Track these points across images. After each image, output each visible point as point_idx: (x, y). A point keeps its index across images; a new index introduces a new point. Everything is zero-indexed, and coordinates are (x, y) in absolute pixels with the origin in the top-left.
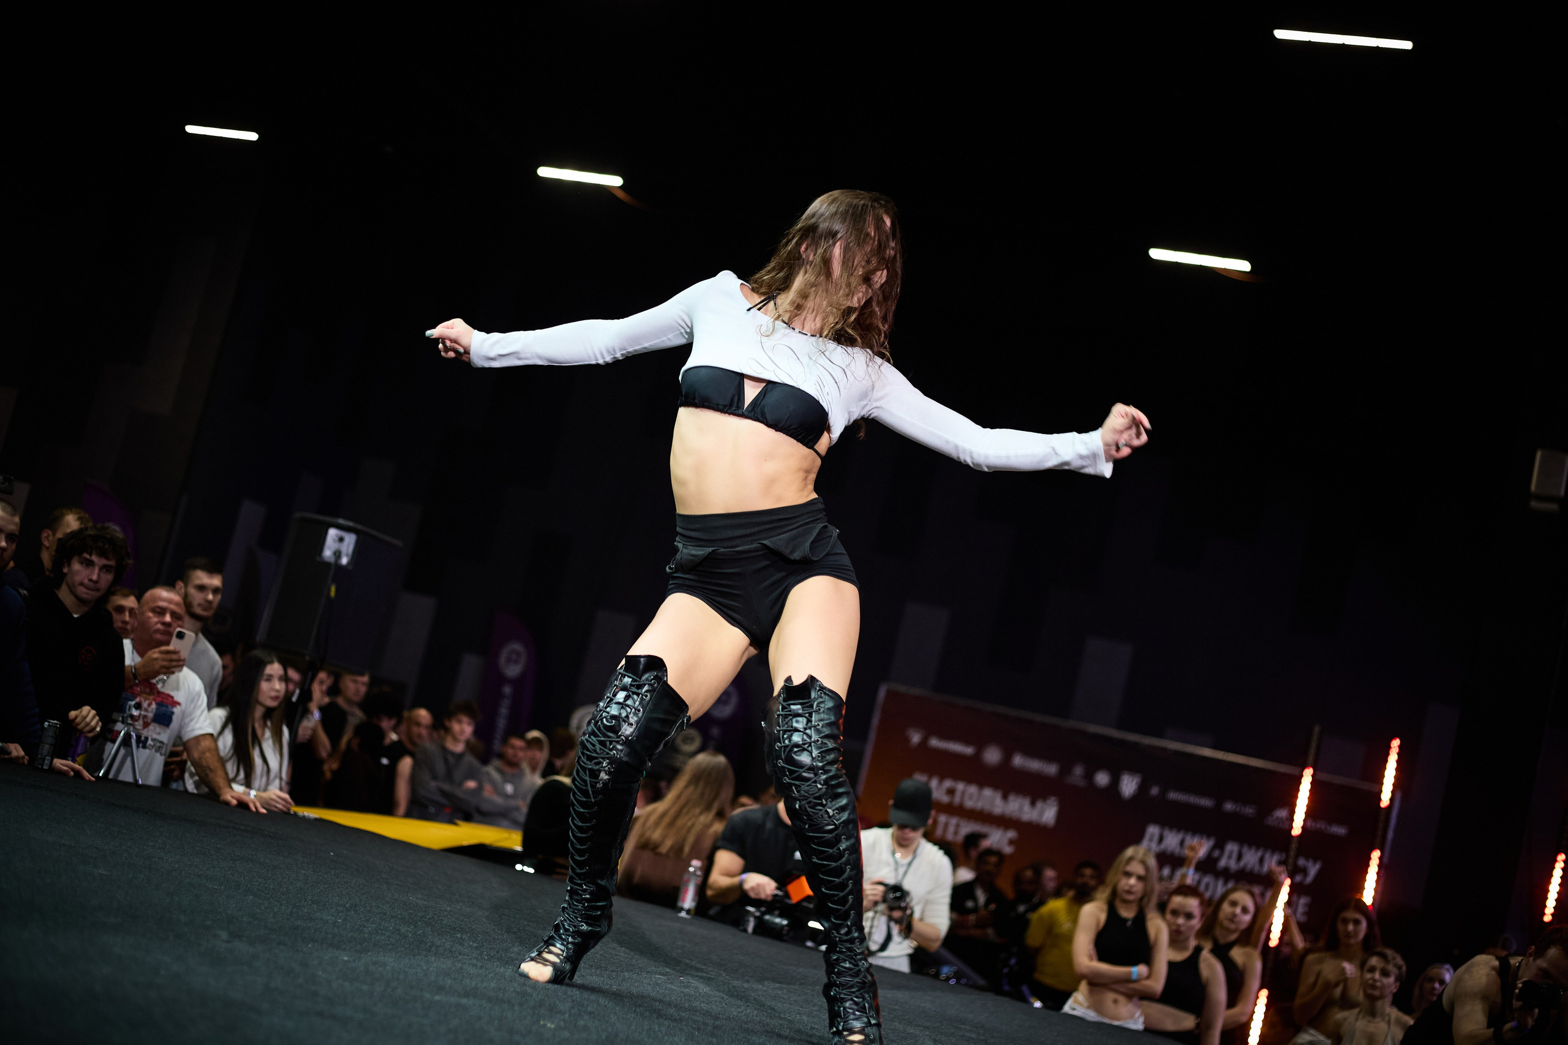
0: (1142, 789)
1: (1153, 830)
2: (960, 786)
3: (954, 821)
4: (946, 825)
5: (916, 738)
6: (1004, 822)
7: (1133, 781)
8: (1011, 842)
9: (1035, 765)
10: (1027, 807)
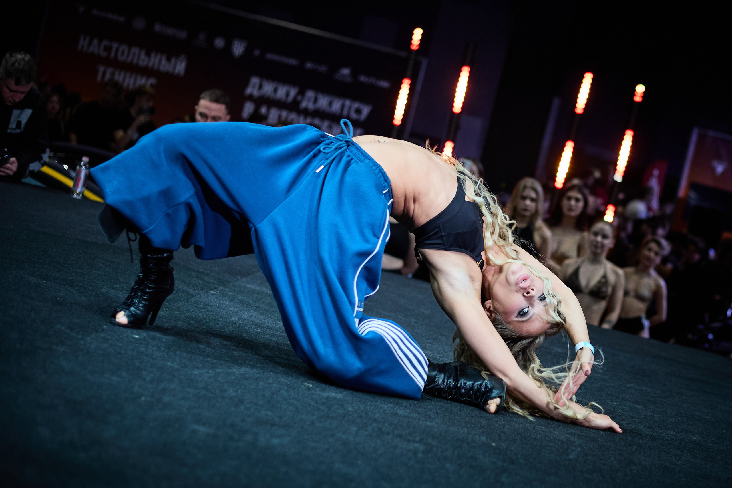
0: (248, 51)
1: (255, 81)
2: (115, 45)
3: (109, 70)
4: (104, 73)
5: (82, 9)
6: (147, 72)
7: (241, 45)
8: (152, 85)
9: (171, 31)
10: (164, 62)
